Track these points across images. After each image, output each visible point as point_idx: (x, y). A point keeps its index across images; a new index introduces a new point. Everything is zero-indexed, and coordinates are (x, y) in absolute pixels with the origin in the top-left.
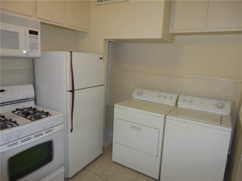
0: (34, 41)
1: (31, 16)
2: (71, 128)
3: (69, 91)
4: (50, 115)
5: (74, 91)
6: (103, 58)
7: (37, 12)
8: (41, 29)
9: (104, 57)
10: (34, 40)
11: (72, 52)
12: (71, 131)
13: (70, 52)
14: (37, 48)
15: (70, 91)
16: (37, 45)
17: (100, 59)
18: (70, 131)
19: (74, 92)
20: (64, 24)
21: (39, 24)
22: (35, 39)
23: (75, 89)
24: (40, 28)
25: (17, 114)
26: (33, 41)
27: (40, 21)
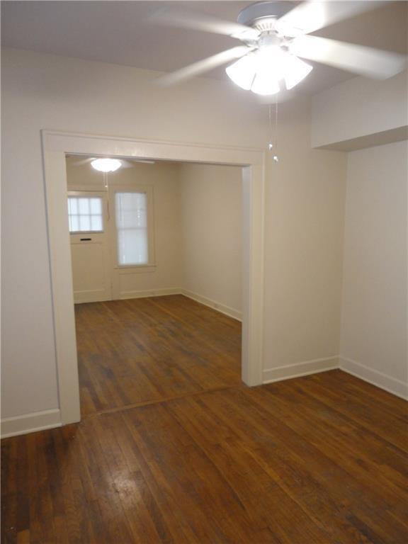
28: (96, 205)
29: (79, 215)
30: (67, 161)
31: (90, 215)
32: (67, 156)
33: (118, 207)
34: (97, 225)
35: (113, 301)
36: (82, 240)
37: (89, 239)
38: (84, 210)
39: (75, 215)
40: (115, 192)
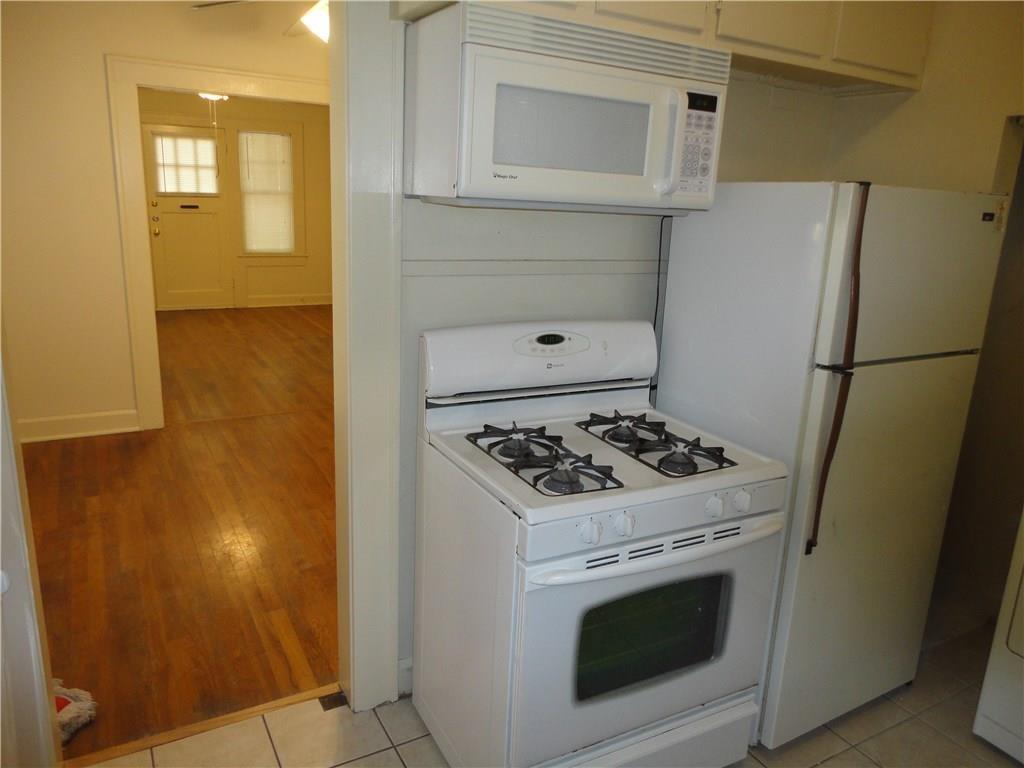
0: (697, 140)
1: (698, 31)
2: (810, 537)
3: (824, 367)
4: (733, 464)
5: (852, 368)
6: (996, 216)
7: (722, 12)
8: (730, 86)
9: (1002, 209)
10: (701, 132)
11: (871, 187)
12: (808, 551)
13: (861, 183)
14: (705, 170)
15: (833, 368)
16: (706, 154)
17: (984, 219)
18: (802, 547)
19: (852, 374)
20: (817, 57)
21: (725, 61)
22: (704, 130)
23: (857, 359)
24: (727, 82)
25: (601, 436)
26: (694, 140)
27: (729, 49)
28: (206, 150)
29: (177, 166)
30: (139, 95)
31: (197, 167)
32: (140, 88)
33: (243, 157)
34: (208, 185)
35: (235, 309)
36: (183, 207)
37: (197, 207)
38: (186, 158)
39: (170, 166)
40: (238, 131)
